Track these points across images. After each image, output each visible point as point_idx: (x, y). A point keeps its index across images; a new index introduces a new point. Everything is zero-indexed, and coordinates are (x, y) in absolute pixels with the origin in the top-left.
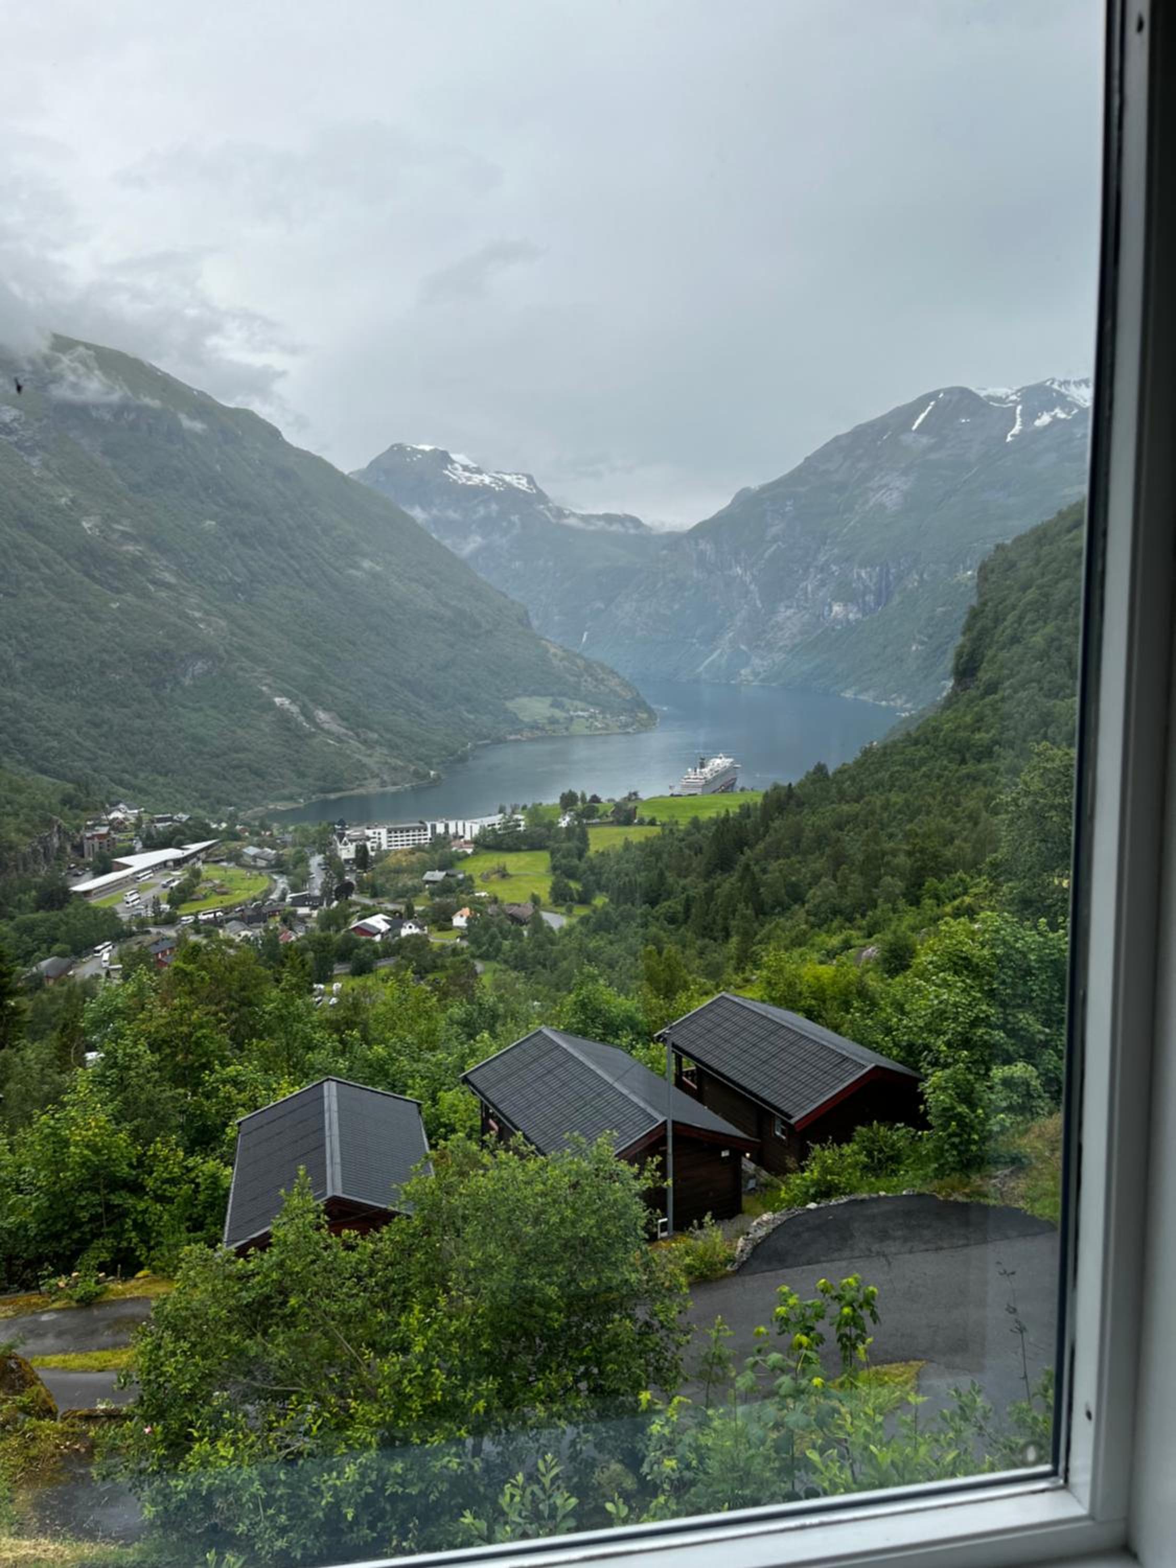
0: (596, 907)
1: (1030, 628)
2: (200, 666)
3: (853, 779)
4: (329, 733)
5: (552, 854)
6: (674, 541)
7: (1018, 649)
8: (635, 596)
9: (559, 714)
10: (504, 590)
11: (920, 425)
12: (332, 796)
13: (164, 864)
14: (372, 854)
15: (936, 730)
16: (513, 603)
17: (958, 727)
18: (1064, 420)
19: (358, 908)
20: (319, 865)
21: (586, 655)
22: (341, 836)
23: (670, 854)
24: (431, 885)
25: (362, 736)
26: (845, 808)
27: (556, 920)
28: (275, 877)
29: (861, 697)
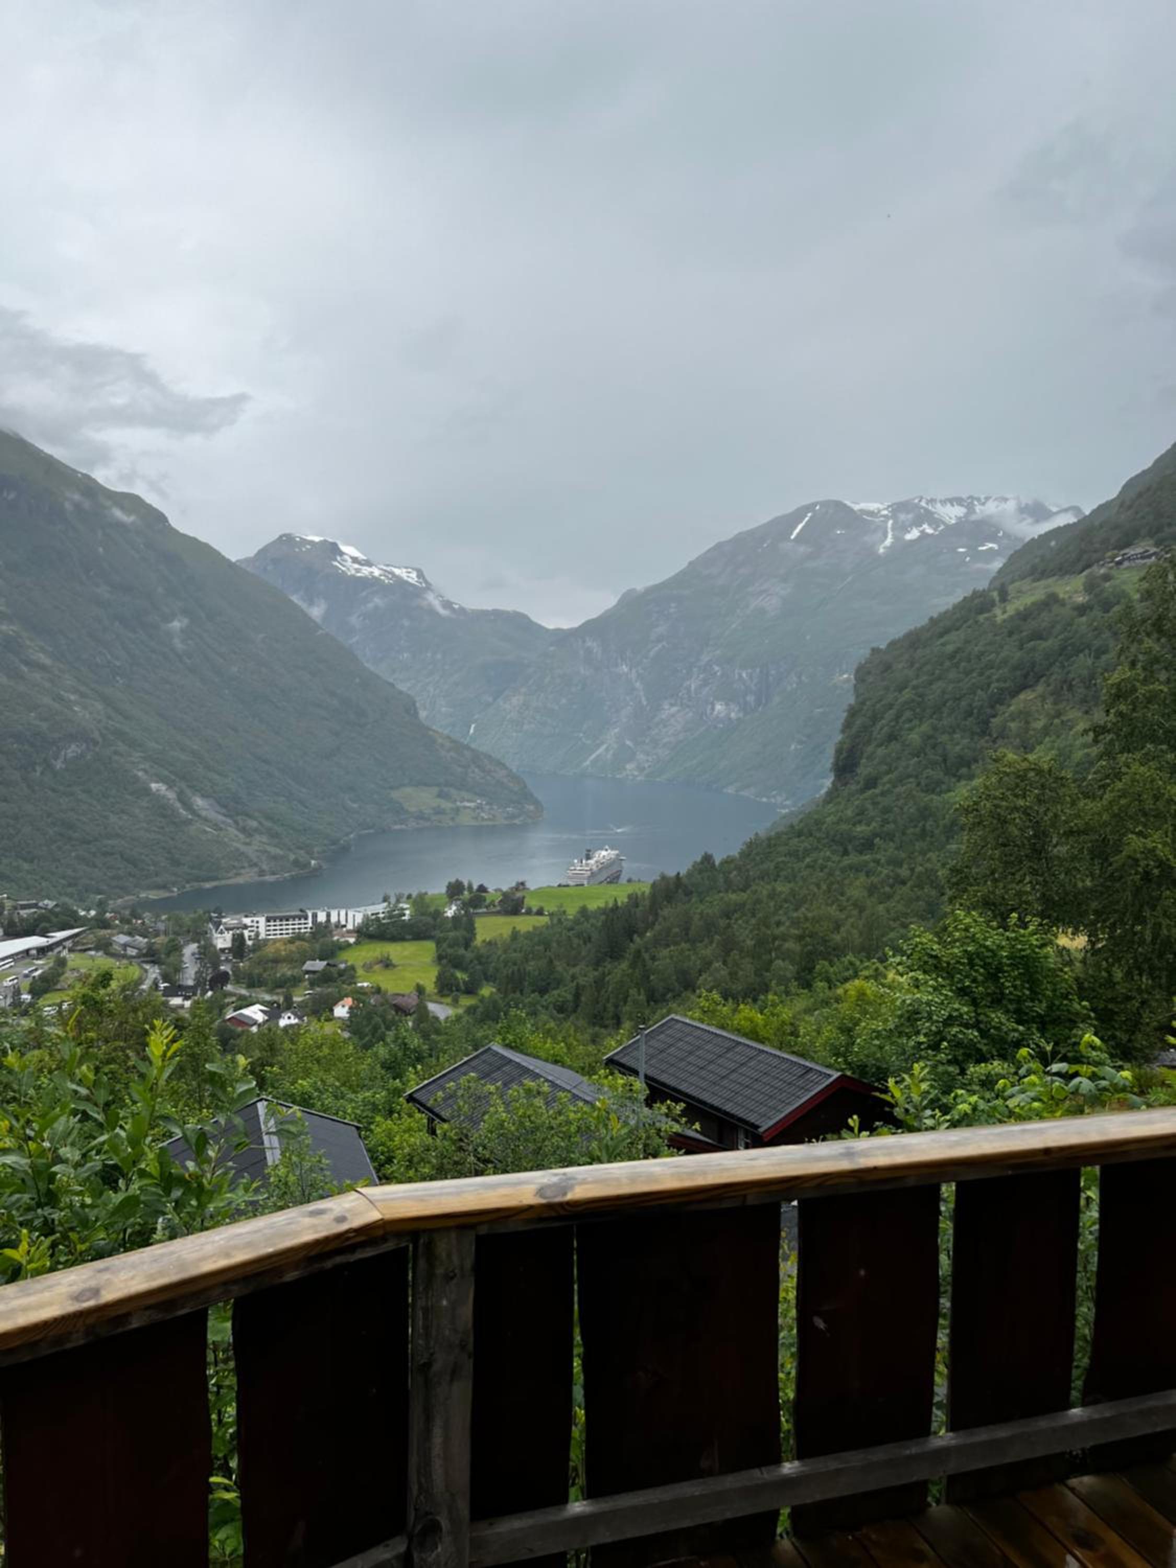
0: (483, 997)
1: (907, 726)
2: (72, 750)
3: (738, 868)
4: (206, 820)
5: (438, 943)
6: (562, 637)
7: (895, 746)
8: (523, 690)
9: (446, 805)
10: (391, 680)
11: (798, 534)
12: (208, 885)
13: (27, 952)
14: (250, 943)
15: (818, 823)
16: (401, 693)
17: (840, 820)
18: (932, 534)
19: (234, 999)
20: (193, 954)
21: (473, 746)
22: (217, 925)
23: (558, 943)
24: (311, 976)
25: (241, 824)
26: (733, 897)
27: (440, 1011)
28: (147, 967)
29: (742, 793)
